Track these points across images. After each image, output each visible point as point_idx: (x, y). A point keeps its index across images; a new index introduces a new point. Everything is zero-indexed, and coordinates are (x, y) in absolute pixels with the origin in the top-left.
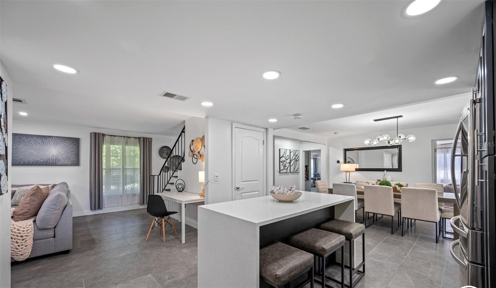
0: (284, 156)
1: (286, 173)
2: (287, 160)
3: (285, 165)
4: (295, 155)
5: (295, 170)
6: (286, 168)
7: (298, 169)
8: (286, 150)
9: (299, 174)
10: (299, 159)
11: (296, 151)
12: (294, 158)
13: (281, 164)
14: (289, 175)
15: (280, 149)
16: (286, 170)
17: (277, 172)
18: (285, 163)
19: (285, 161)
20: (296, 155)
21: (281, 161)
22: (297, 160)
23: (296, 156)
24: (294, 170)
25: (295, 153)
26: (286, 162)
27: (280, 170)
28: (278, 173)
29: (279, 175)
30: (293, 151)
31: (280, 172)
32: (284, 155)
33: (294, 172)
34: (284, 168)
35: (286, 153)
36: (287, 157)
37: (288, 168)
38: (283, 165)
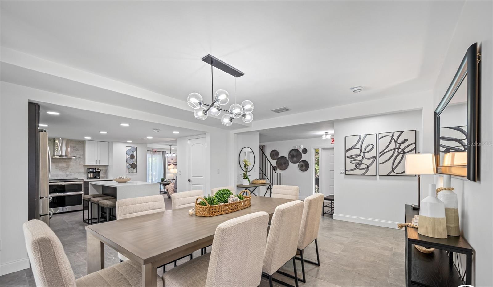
0: (358, 146)
1: (363, 175)
2: (365, 153)
3: (361, 161)
4: (396, 142)
5: (398, 171)
6: (363, 166)
8: (362, 137)
10: (414, 149)
11: (402, 132)
12: (392, 146)
13: (349, 160)
14: (376, 179)
15: (346, 137)
16: (364, 171)
17: (341, 173)
18: (360, 158)
19: (359, 155)
20: (400, 142)
21: (347, 155)
22: (406, 150)
23: (401, 144)
24: (393, 171)
25: (395, 137)
26: (364, 157)
27: (346, 170)
28: (343, 175)
29: (345, 178)
30: (390, 134)
31: (346, 174)
32: (355, 145)
33: (393, 174)
34: (357, 166)
35: (363, 142)
36: (366, 149)
37: (368, 167)
38: (352, 162)
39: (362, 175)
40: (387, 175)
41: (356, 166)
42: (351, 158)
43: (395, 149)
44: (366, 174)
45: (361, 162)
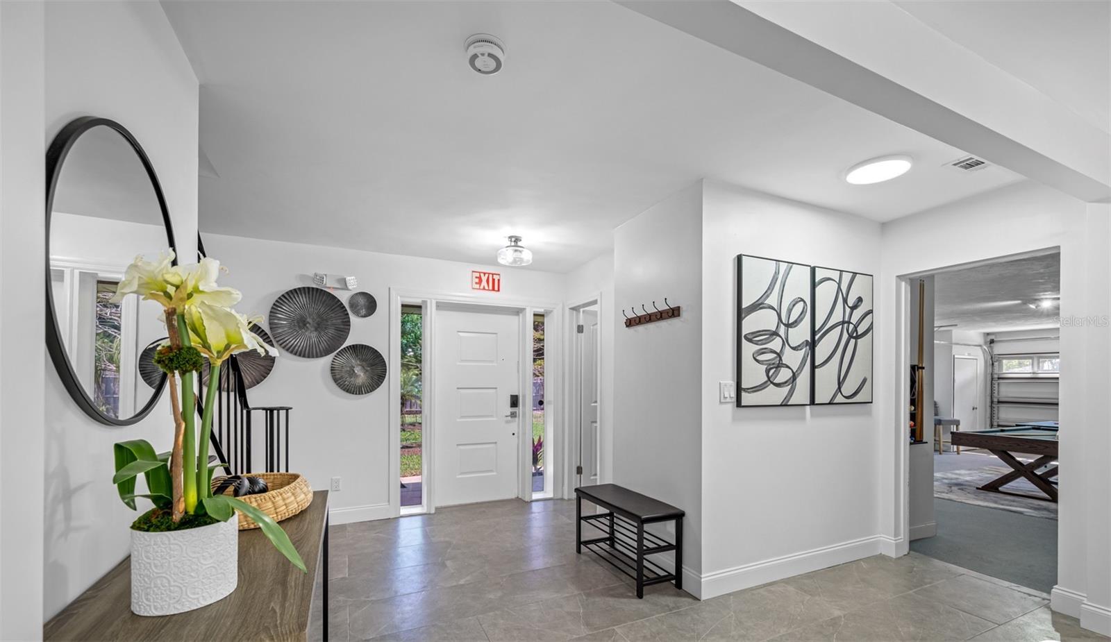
0: (772, 300)
1: (784, 405)
2: (788, 326)
3: (779, 355)
4: (845, 301)
5: (848, 388)
6: (784, 375)
7: (865, 381)
8: (783, 267)
9: (869, 413)
10: (870, 328)
11: (854, 275)
12: (837, 317)
13: (748, 349)
14: (803, 418)
15: (739, 258)
16: (786, 389)
17: (724, 402)
18: (776, 344)
19: (775, 334)
20: (851, 302)
21: (744, 332)
22: (861, 330)
23: (852, 309)
24: (839, 388)
25: (844, 287)
26: (785, 342)
27: (739, 389)
28: (730, 407)
29: (735, 419)
30: (836, 276)
31: (739, 404)
32: (767, 294)
33: (839, 399)
34: (770, 374)
35: (784, 286)
36: (790, 311)
37: (794, 377)
38: (760, 358)
39: (781, 405)
40: (829, 404)
41: (768, 371)
42: (756, 343)
43: (843, 323)
44: (789, 403)
45: (781, 359)
